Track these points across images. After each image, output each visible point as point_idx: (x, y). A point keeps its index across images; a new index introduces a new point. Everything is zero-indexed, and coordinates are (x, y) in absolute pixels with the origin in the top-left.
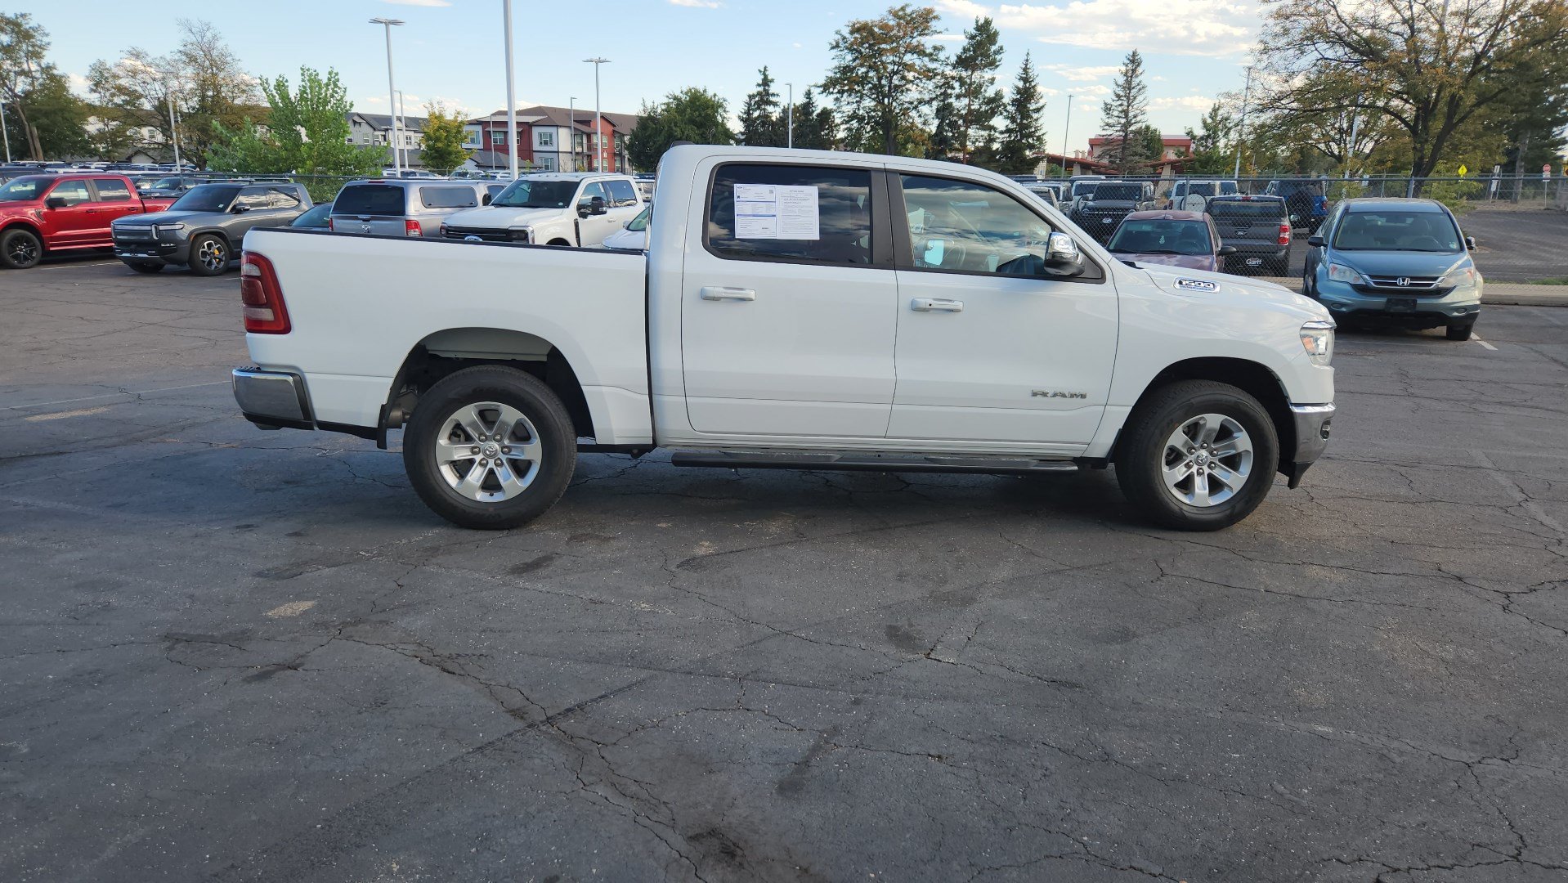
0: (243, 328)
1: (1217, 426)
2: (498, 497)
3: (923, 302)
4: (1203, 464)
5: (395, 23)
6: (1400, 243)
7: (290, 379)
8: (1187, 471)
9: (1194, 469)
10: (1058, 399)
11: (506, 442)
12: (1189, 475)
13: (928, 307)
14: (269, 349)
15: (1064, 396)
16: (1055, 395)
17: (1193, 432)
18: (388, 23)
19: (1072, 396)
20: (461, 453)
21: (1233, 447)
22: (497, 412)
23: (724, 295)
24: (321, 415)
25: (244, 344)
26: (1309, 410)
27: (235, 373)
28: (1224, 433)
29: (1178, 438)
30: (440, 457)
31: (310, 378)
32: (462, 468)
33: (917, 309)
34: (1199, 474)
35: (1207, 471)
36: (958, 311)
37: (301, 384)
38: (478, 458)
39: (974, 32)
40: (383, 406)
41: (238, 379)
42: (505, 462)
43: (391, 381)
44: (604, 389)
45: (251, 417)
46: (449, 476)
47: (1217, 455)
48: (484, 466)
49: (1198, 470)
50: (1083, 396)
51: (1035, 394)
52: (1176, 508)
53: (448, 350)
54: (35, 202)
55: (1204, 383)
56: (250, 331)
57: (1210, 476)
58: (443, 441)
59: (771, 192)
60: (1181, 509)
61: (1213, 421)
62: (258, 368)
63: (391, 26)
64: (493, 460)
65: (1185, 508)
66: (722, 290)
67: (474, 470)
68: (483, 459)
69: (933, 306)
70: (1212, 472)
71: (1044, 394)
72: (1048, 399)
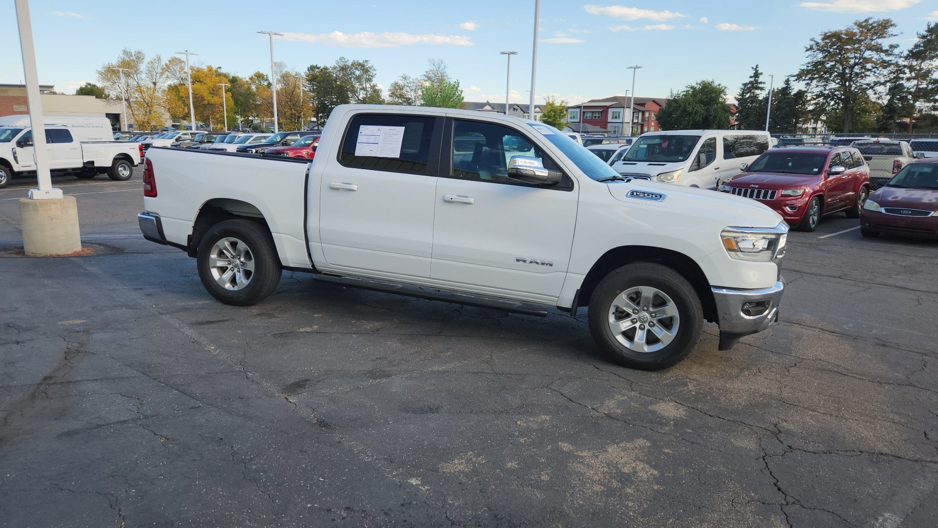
0: (143, 192)
1: (651, 296)
2: (236, 288)
3: (448, 197)
4: (645, 322)
5: (513, 53)
7: (156, 219)
8: (631, 325)
9: (637, 325)
10: (534, 264)
11: (242, 260)
12: (633, 327)
13: (450, 200)
14: (151, 204)
15: (537, 263)
16: (531, 262)
17: (635, 298)
18: (509, 54)
19: (543, 264)
20: (222, 263)
21: (664, 312)
22: (237, 243)
23: (341, 187)
24: (168, 239)
25: (143, 200)
26: (724, 291)
27: (139, 215)
28: (658, 302)
29: (621, 301)
30: (211, 264)
31: (162, 219)
32: (223, 270)
33: (446, 201)
34: (640, 328)
35: (647, 327)
36: (470, 204)
37: (159, 222)
38: (229, 267)
39: (925, 33)
40: (189, 236)
41: (141, 219)
42: (241, 270)
43: (192, 224)
44: (282, 235)
45: (147, 237)
46: (215, 274)
47: (655, 317)
48: (232, 271)
49: (640, 326)
50: (551, 265)
51: (518, 260)
52: (618, 350)
56: (146, 196)
57: (649, 331)
58: (213, 256)
59: (379, 130)
60: (622, 351)
61: (648, 292)
62: (147, 213)
64: (236, 269)
65: (624, 350)
66: (341, 184)
67: (227, 273)
68: (232, 268)
69: (453, 200)
70: (650, 329)
71: (524, 261)
72: (527, 264)
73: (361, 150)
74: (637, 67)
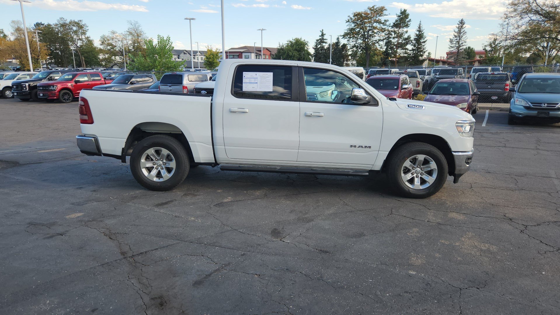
0: (79, 121)
1: (423, 159)
2: (161, 180)
3: (309, 113)
4: (418, 173)
5: (193, 19)
6: (548, 90)
7: (93, 139)
8: (412, 176)
9: (415, 175)
10: (360, 148)
11: (164, 161)
12: (413, 177)
13: (310, 115)
14: (87, 129)
15: (362, 147)
16: (359, 147)
17: (414, 161)
18: (190, 19)
19: (366, 147)
20: (149, 165)
21: (430, 167)
22: (161, 151)
23: (237, 111)
24: (103, 152)
25: (80, 129)
26: (460, 154)
27: (77, 137)
28: (426, 162)
29: (407, 163)
30: (142, 166)
31: (99, 138)
32: (149, 170)
33: (307, 116)
34: (416, 177)
35: (420, 176)
36: (322, 116)
37: (96, 140)
38: (155, 166)
39: (400, 14)
40: (123, 148)
41: (78, 139)
42: (164, 168)
43: (125, 140)
44: (196, 143)
45: (83, 152)
46: (145, 172)
47: (424, 170)
48: (157, 169)
49: (416, 176)
50: (370, 147)
51: (351, 146)
52: (407, 190)
53: (149, 129)
54: (71, 81)
55: (417, 143)
56: (82, 123)
57: (421, 178)
58: (143, 160)
59: (256, 75)
60: (409, 190)
61: (421, 157)
62: (85, 136)
63: (191, 20)
64: (160, 167)
65: (410, 189)
66: (237, 109)
67: (154, 170)
68: (157, 167)
69: (312, 115)
70: (422, 176)
71: (355, 146)
72: (356, 148)
73: (247, 87)
74: (263, 30)
